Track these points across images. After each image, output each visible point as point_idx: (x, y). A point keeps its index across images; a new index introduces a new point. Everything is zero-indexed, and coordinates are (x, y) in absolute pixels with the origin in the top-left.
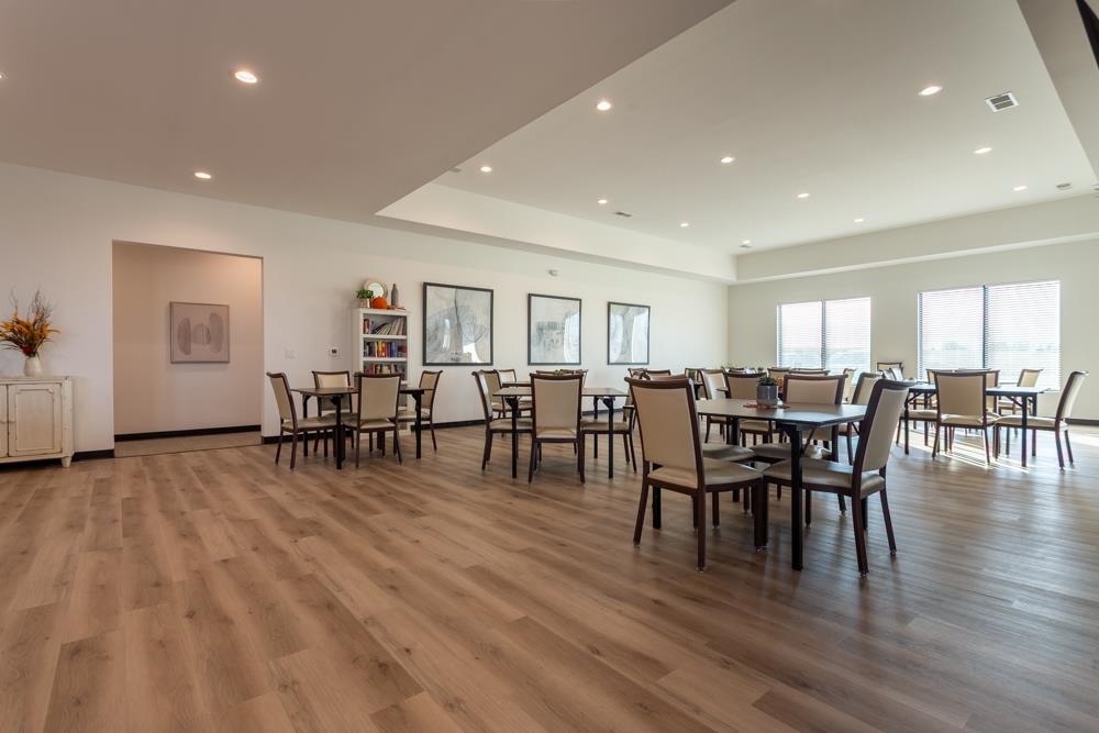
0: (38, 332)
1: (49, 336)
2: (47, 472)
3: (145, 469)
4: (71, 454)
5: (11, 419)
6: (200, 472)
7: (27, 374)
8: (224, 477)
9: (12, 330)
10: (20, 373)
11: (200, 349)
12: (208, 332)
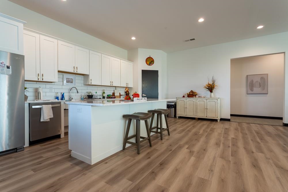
0: (213, 86)
1: (215, 87)
2: (214, 123)
3: (239, 127)
4: (219, 119)
5: (207, 108)
6: (258, 133)
7: (211, 97)
8: (268, 138)
9: (208, 86)
10: (209, 97)
11: (256, 90)
12: (260, 83)
